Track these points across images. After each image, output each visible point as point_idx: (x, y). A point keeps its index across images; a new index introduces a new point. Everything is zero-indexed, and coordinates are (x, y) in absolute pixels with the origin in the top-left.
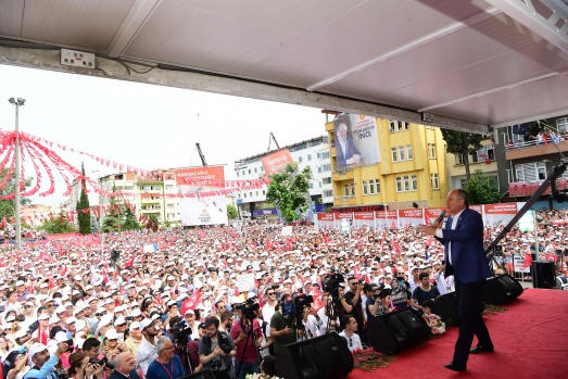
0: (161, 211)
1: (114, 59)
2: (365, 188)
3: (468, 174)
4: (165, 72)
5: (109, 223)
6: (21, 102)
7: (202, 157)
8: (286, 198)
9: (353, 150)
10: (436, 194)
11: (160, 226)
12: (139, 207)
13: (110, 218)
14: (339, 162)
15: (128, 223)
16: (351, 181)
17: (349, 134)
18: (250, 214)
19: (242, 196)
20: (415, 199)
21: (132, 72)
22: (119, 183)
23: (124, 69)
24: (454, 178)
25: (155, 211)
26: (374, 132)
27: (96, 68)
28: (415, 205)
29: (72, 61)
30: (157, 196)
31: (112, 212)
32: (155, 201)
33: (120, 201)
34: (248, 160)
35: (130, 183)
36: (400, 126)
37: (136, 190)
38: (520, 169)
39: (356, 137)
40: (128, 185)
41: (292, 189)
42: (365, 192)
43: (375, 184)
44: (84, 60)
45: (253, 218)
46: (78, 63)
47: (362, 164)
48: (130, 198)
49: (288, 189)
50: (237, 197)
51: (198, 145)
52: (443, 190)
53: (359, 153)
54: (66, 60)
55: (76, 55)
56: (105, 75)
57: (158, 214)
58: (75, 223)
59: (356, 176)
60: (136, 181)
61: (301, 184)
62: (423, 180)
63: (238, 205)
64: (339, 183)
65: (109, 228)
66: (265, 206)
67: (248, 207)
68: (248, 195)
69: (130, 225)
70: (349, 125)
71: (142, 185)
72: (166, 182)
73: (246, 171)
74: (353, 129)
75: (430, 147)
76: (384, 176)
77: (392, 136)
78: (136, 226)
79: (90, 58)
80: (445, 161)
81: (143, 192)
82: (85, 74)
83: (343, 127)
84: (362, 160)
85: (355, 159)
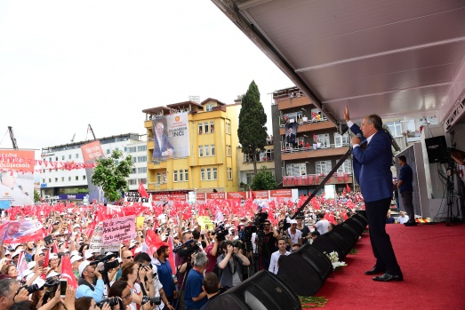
2: (176, 175)
3: (255, 170)
7: (14, 141)
8: (110, 181)
9: (168, 145)
10: (230, 183)
14: (155, 153)
16: (164, 170)
17: (165, 132)
19: (47, 181)
20: (215, 187)
24: (242, 172)
26: (187, 132)
28: (215, 191)
34: (56, 149)
36: (207, 130)
38: (290, 167)
39: (171, 135)
41: (116, 173)
42: (176, 180)
43: (184, 173)
47: (174, 157)
49: (113, 172)
50: (41, 182)
51: (10, 128)
52: (234, 180)
53: (172, 148)
59: (168, 165)
61: (124, 169)
62: (222, 172)
63: (41, 189)
64: (153, 171)
70: (165, 125)
73: (54, 158)
74: (169, 128)
75: (228, 148)
76: (192, 167)
77: (200, 136)
80: (237, 159)
83: (161, 126)
84: (174, 153)
85: (169, 152)
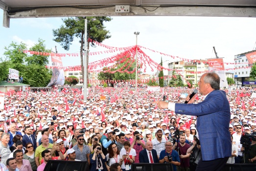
0: (195, 79)
1: (139, 6)
4: (164, 9)
5: (171, 83)
6: (138, 34)
11: (193, 86)
12: (185, 77)
13: (172, 81)
15: (179, 84)
18: (241, 83)
19: (238, 74)
21: (147, 11)
22: (176, 66)
23: (144, 10)
25: (192, 79)
27: (130, 12)
29: (120, 10)
30: (193, 72)
31: (173, 78)
32: (192, 74)
33: (176, 74)
34: (242, 55)
35: (181, 66)
37: (184, 69)
40: (180, 67)
44: (125, 9)
45: (243, 85)
46: (122, 11)
48: (181, 73)
50: (235, 74)
54: (117, 10)
55: (121, 7)
56: (134, 15)
57: (193, 80)
58: (158, 82)
60: (184, 65)
63: (235, 78)
65: (171, 85)
66: (251, 79)
67: (241, 79)
68: (241, 73)
69: (180, 84)
71: (187, 67)
72: (198, 65)
73: (241, 60)
78: (182, 85)
79: (127, 7)
81: (187, 70)
82: (126, 15)
